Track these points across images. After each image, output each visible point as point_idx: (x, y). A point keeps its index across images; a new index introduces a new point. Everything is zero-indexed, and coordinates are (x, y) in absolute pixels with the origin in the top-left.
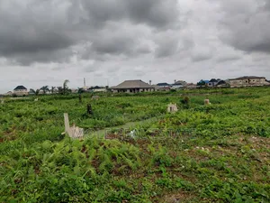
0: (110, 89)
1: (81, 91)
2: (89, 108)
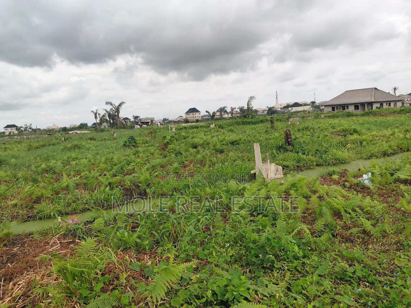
0: (318, 107)
1: (271, 111)
2: (288, 136)
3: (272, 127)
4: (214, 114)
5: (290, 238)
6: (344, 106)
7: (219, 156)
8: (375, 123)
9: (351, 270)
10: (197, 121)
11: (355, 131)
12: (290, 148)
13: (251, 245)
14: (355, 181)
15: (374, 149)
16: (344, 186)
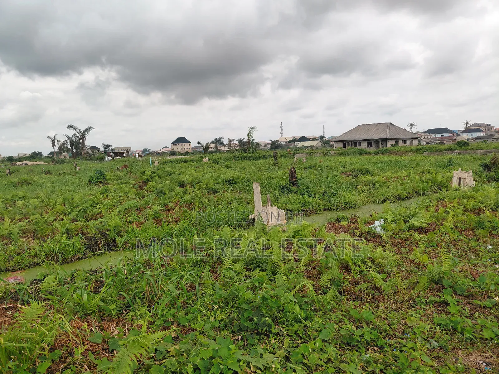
0: (327, 142)
1: (275, 145)
2: (292, 175)
3: (276, 164)
4: (208, 145)
5: (290, 296)
6: (356, 143)
7: (212, 197)
8: (389, 163)
9: (358, 332)
10: (187, 153)
11: (368, 171)
12: (294, 188)
13: (245, 306)
14: (366, 228)
15: (388, 192)
16: (354, 235)
